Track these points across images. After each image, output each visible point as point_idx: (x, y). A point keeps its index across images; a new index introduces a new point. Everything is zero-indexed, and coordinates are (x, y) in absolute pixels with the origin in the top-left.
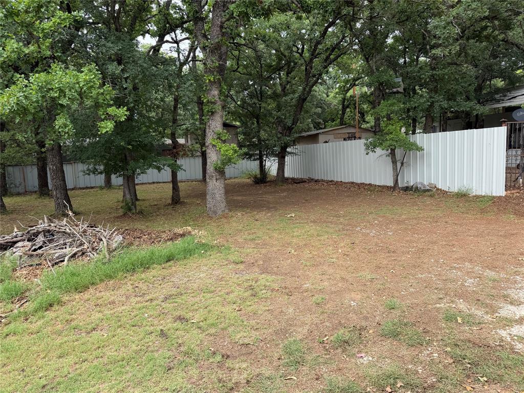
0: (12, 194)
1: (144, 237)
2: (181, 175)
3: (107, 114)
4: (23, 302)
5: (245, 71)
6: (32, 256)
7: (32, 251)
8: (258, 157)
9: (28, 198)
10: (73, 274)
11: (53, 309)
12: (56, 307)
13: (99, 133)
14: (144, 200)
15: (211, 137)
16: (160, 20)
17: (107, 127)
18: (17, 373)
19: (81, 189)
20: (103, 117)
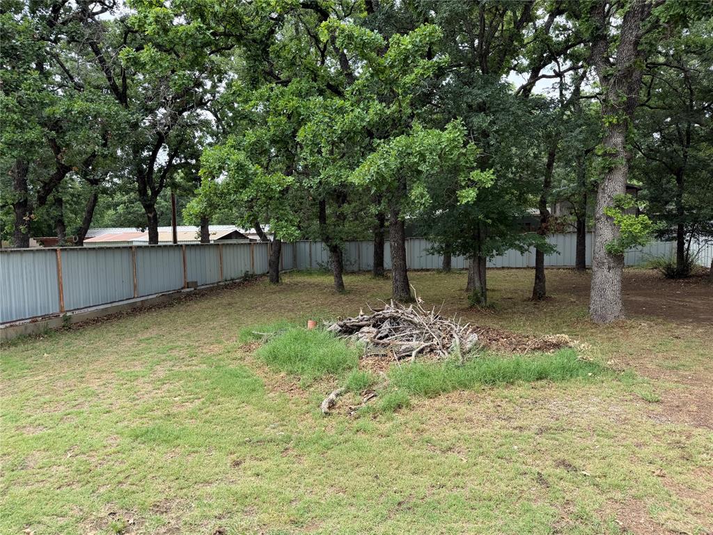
0: (347, 272)
1: (502, 340)
2: (548, 260)
3: (469, 179)
4: (370, 397)
5: (660, 103)
6: (378, 344)
7: (378, 339)
8: (675, 235)
9: (361, 278)
10: (423, 374)
11: (402, 411)
12: (404, 410)
13: (459, 204)
14: (493, 290)
15: (605, 205)
16: (535, 49)
17: (468, 196)
18: (370, 478)
19: (415, 270)
20: (463, 184)
